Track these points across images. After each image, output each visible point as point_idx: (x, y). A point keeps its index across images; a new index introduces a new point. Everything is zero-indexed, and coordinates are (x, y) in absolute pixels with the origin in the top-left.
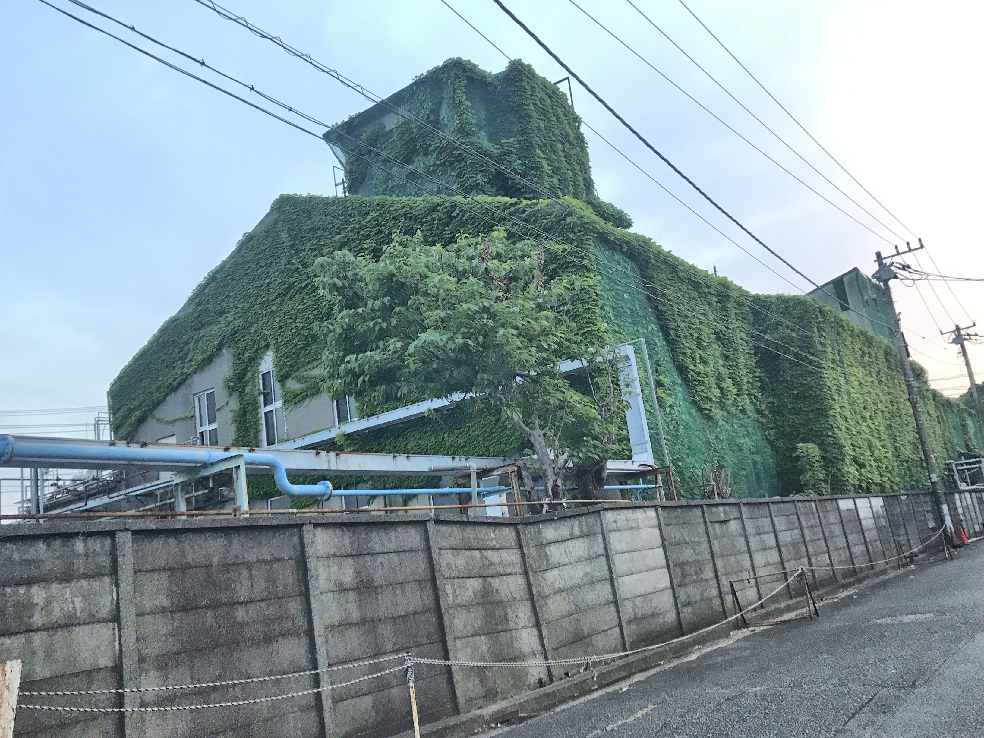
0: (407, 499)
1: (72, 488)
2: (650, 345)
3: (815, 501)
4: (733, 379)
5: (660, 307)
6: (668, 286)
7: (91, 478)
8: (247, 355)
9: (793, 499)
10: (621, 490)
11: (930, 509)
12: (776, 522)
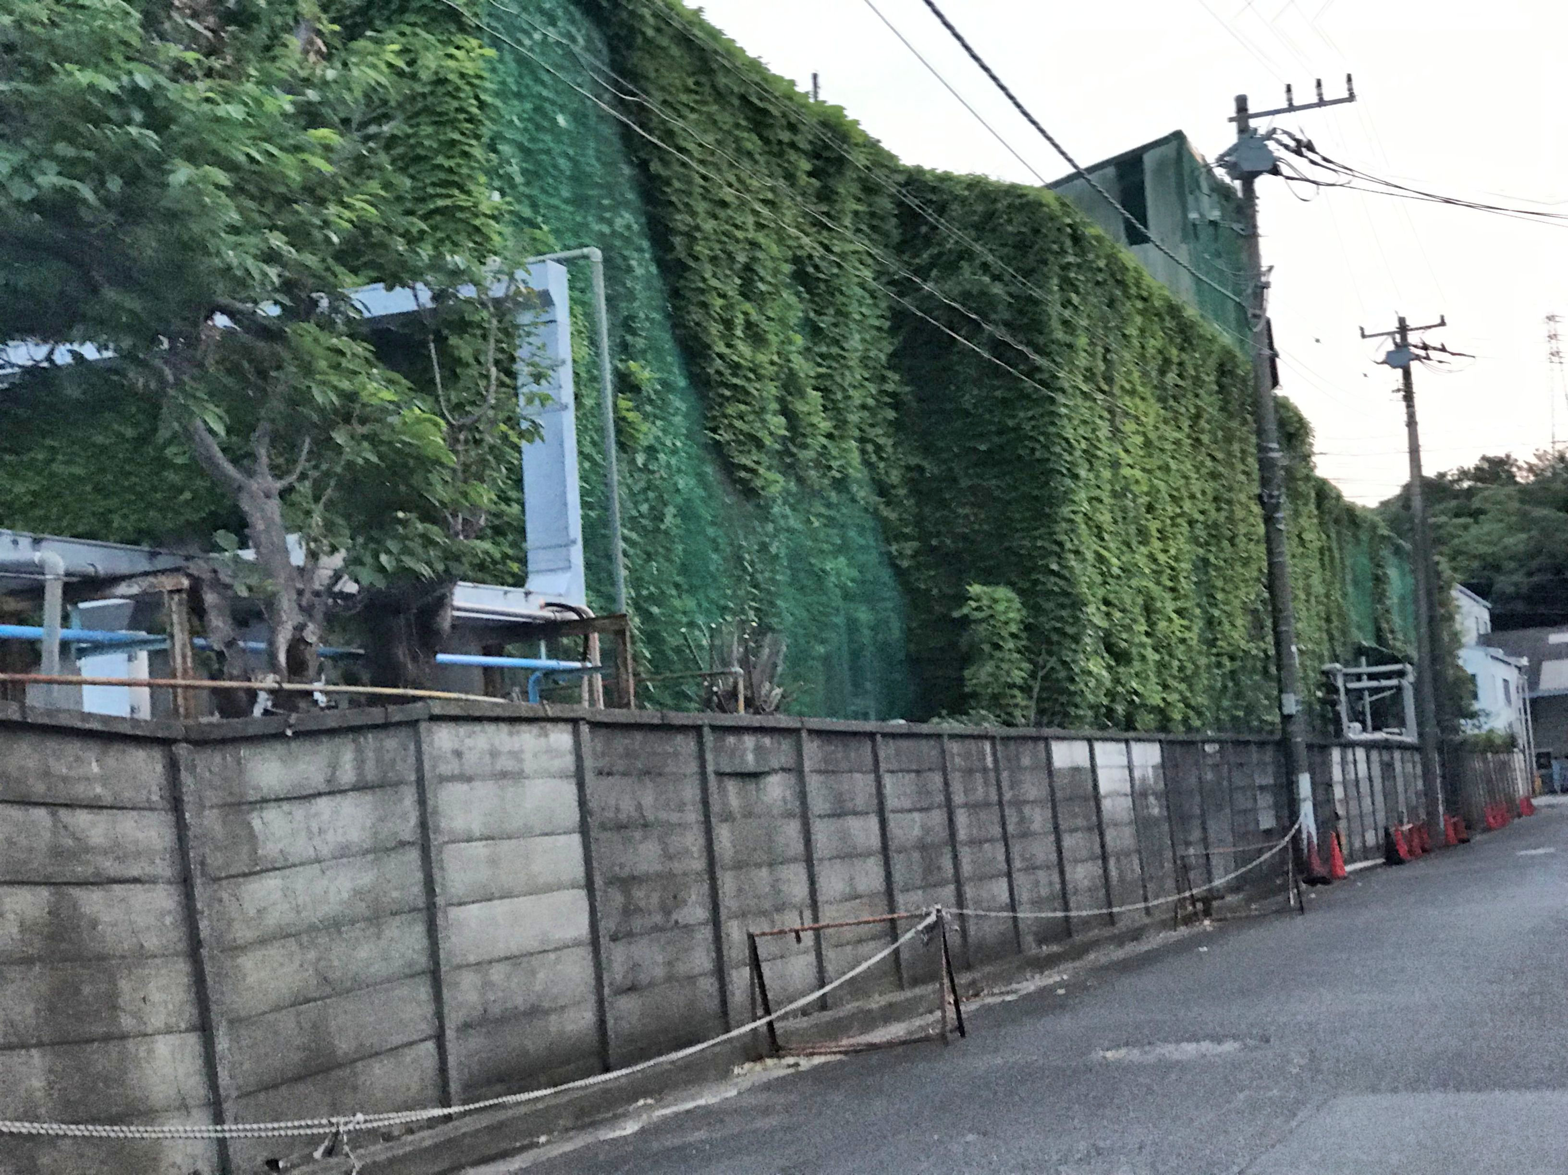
2: (616, 270)
3: (992, 739)
4: (825, 392)
5: (655, 167)
6: (684, 111)
9: (938, 729)
10: (487, 670)
11: (1269, 781)
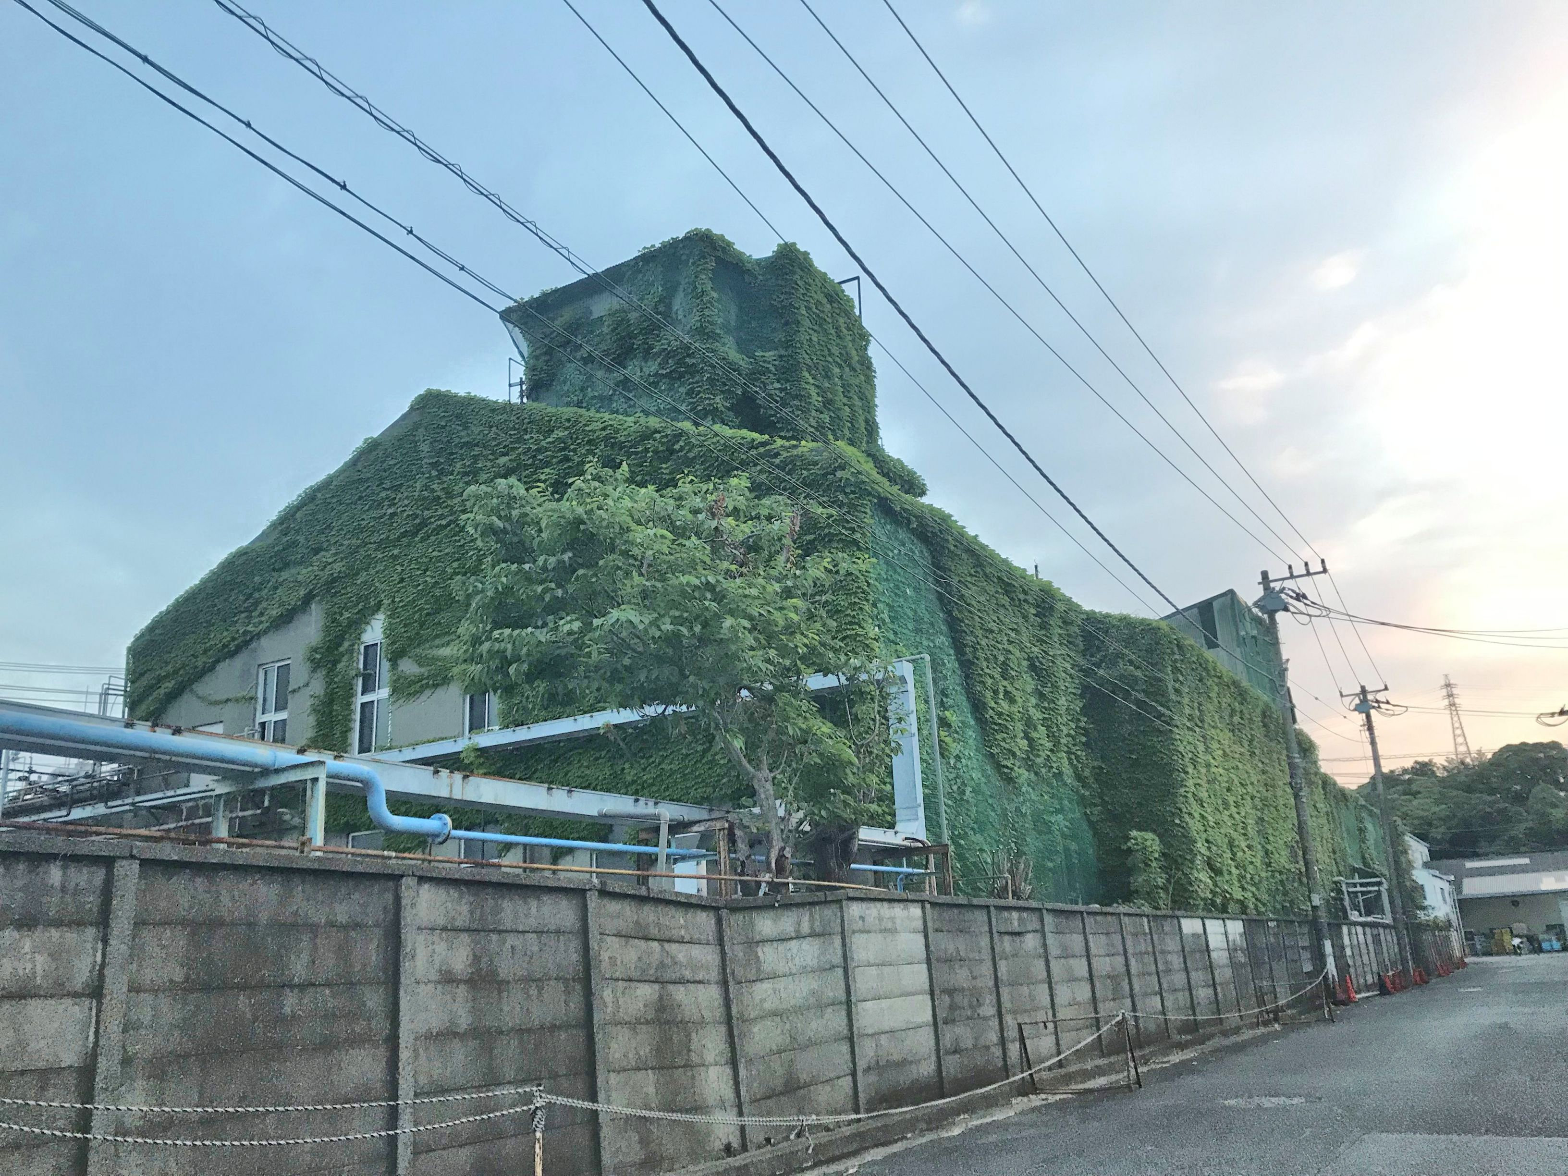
0: (558, 854)
1: (50, 787)
2: (936, 666)
3: (1148, 916)
4: (1048, 728)
5: (956, 613)
6: (970, 585)
7: (83, 774)
8: (346, 615)
9: (1118, 911)
10: (875, 872)
11: (1307, 944)
12: (1091, 944)
